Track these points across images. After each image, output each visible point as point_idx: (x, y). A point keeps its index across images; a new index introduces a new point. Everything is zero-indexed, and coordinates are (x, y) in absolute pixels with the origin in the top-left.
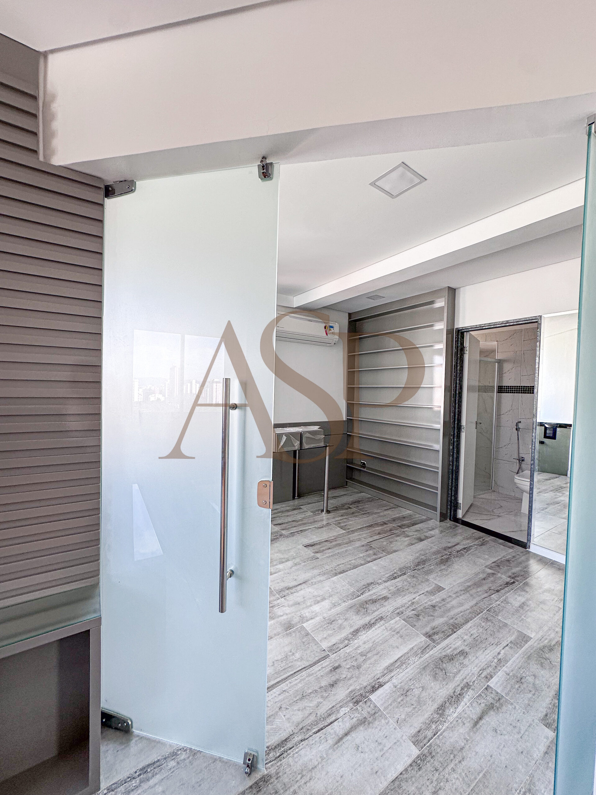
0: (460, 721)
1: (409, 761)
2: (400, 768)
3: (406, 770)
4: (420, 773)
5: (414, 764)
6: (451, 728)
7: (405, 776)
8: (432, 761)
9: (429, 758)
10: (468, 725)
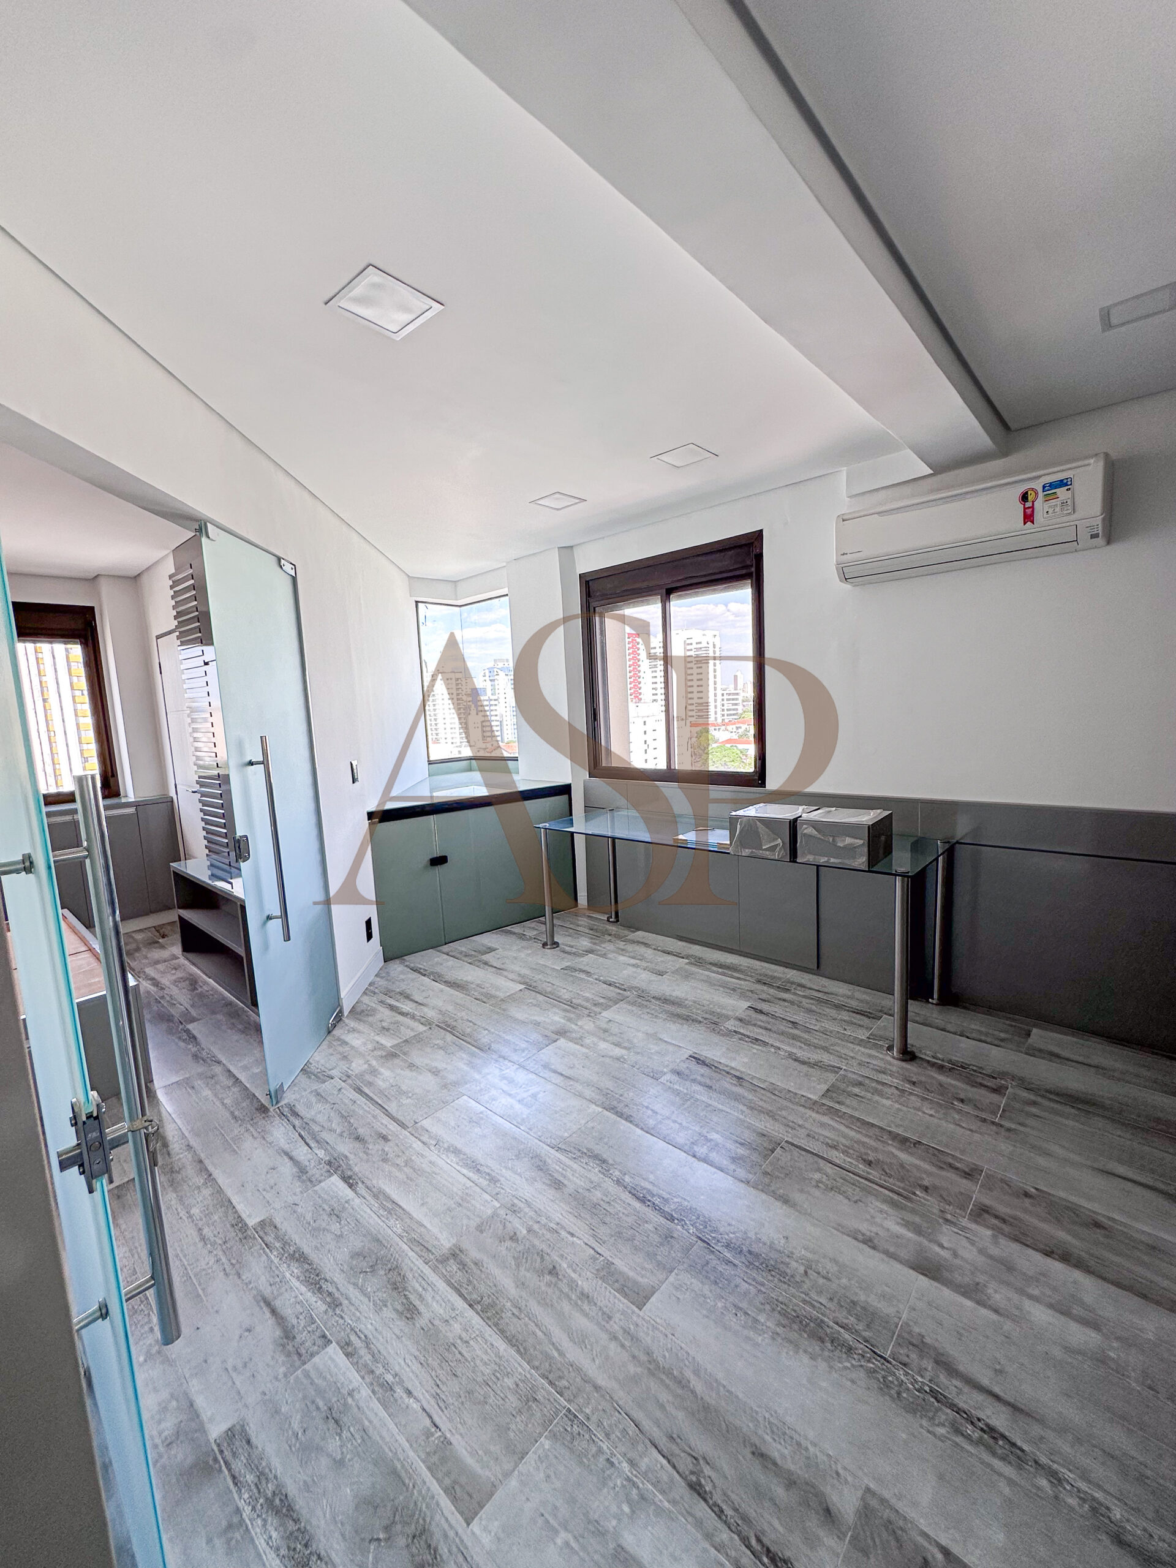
0: (278, 1280)
1: (244, 1216)
2: (239, 1207)
3: (236, 1212)
4: (228, 1226)
5: (239, 1220)
6: (269, 1267)
7: (230, 1211)
8: (237, 1239)
9: (240, 1235)
10: (267, 1291)
